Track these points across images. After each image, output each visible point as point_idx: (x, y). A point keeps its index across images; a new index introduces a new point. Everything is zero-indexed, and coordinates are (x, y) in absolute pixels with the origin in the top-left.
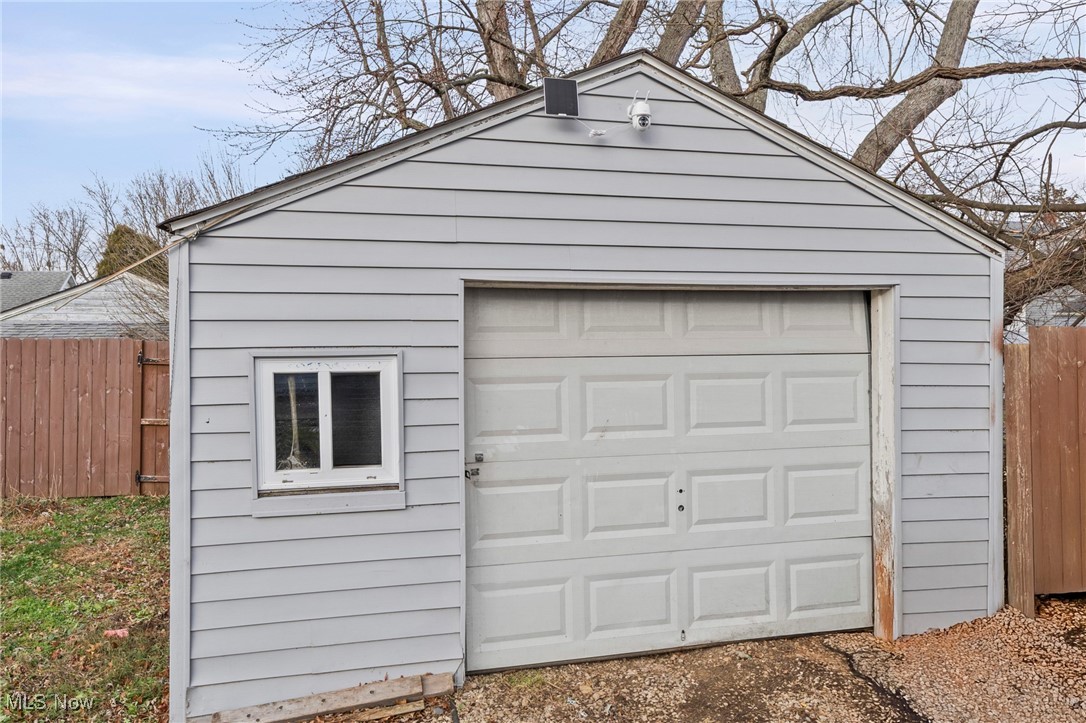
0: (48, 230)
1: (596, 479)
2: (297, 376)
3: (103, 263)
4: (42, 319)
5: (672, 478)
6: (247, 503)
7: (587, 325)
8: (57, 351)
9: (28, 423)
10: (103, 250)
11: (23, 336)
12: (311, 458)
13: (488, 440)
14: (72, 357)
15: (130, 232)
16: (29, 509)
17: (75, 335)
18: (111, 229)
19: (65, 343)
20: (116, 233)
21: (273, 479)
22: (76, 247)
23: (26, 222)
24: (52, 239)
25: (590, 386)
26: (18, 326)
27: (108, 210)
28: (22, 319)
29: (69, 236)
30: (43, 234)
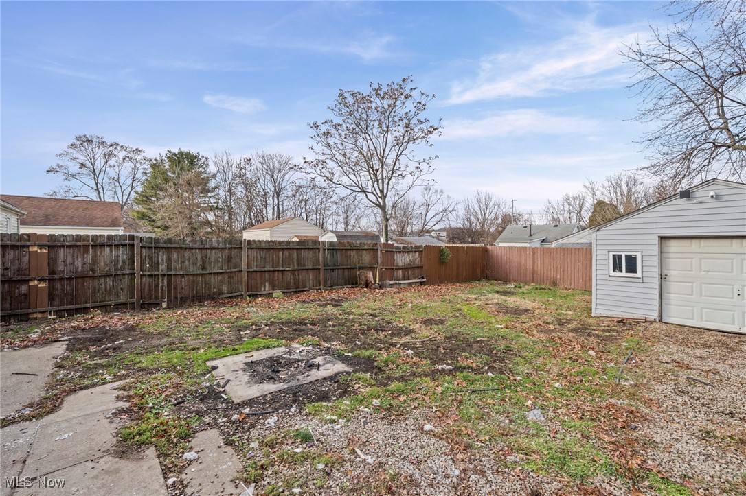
0: (570, 205)
1: (704, 283)
2: (618, 255)
3: (592, 216)
4: (567, 242)
5: (735, 286)
6: (607, 277)
7: (702, 245)
8: (573, 251)
9: (566, 269)
10: (592, 211)
11: (564, 247)
12: (621, 271)
13: (668, 271)
14: (577, 253)
15: (604, 202)
16: (566, 289)
17: (578, 246)
18: (595, 201)
19: (575, 249)
20: (598, 203)
21: (612, 273)
22: (581, 210)
23: (561, 203)
24: (571, 208)
25: (703, 261)
26: (562, 244)
27: (594, 194)
28: (563, 242)
29: (578, 206)
30: (567, 206)
